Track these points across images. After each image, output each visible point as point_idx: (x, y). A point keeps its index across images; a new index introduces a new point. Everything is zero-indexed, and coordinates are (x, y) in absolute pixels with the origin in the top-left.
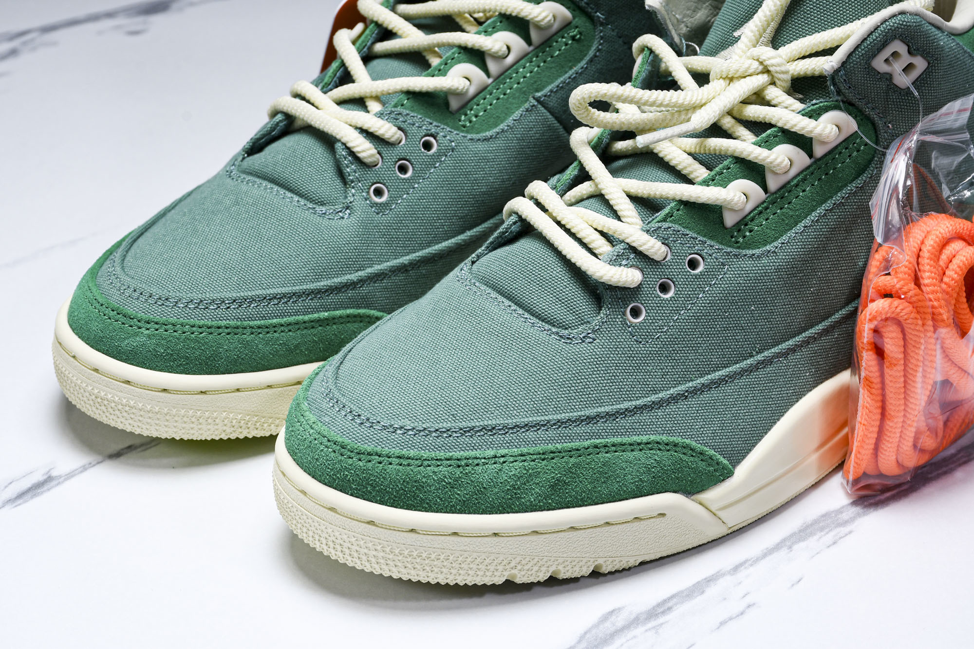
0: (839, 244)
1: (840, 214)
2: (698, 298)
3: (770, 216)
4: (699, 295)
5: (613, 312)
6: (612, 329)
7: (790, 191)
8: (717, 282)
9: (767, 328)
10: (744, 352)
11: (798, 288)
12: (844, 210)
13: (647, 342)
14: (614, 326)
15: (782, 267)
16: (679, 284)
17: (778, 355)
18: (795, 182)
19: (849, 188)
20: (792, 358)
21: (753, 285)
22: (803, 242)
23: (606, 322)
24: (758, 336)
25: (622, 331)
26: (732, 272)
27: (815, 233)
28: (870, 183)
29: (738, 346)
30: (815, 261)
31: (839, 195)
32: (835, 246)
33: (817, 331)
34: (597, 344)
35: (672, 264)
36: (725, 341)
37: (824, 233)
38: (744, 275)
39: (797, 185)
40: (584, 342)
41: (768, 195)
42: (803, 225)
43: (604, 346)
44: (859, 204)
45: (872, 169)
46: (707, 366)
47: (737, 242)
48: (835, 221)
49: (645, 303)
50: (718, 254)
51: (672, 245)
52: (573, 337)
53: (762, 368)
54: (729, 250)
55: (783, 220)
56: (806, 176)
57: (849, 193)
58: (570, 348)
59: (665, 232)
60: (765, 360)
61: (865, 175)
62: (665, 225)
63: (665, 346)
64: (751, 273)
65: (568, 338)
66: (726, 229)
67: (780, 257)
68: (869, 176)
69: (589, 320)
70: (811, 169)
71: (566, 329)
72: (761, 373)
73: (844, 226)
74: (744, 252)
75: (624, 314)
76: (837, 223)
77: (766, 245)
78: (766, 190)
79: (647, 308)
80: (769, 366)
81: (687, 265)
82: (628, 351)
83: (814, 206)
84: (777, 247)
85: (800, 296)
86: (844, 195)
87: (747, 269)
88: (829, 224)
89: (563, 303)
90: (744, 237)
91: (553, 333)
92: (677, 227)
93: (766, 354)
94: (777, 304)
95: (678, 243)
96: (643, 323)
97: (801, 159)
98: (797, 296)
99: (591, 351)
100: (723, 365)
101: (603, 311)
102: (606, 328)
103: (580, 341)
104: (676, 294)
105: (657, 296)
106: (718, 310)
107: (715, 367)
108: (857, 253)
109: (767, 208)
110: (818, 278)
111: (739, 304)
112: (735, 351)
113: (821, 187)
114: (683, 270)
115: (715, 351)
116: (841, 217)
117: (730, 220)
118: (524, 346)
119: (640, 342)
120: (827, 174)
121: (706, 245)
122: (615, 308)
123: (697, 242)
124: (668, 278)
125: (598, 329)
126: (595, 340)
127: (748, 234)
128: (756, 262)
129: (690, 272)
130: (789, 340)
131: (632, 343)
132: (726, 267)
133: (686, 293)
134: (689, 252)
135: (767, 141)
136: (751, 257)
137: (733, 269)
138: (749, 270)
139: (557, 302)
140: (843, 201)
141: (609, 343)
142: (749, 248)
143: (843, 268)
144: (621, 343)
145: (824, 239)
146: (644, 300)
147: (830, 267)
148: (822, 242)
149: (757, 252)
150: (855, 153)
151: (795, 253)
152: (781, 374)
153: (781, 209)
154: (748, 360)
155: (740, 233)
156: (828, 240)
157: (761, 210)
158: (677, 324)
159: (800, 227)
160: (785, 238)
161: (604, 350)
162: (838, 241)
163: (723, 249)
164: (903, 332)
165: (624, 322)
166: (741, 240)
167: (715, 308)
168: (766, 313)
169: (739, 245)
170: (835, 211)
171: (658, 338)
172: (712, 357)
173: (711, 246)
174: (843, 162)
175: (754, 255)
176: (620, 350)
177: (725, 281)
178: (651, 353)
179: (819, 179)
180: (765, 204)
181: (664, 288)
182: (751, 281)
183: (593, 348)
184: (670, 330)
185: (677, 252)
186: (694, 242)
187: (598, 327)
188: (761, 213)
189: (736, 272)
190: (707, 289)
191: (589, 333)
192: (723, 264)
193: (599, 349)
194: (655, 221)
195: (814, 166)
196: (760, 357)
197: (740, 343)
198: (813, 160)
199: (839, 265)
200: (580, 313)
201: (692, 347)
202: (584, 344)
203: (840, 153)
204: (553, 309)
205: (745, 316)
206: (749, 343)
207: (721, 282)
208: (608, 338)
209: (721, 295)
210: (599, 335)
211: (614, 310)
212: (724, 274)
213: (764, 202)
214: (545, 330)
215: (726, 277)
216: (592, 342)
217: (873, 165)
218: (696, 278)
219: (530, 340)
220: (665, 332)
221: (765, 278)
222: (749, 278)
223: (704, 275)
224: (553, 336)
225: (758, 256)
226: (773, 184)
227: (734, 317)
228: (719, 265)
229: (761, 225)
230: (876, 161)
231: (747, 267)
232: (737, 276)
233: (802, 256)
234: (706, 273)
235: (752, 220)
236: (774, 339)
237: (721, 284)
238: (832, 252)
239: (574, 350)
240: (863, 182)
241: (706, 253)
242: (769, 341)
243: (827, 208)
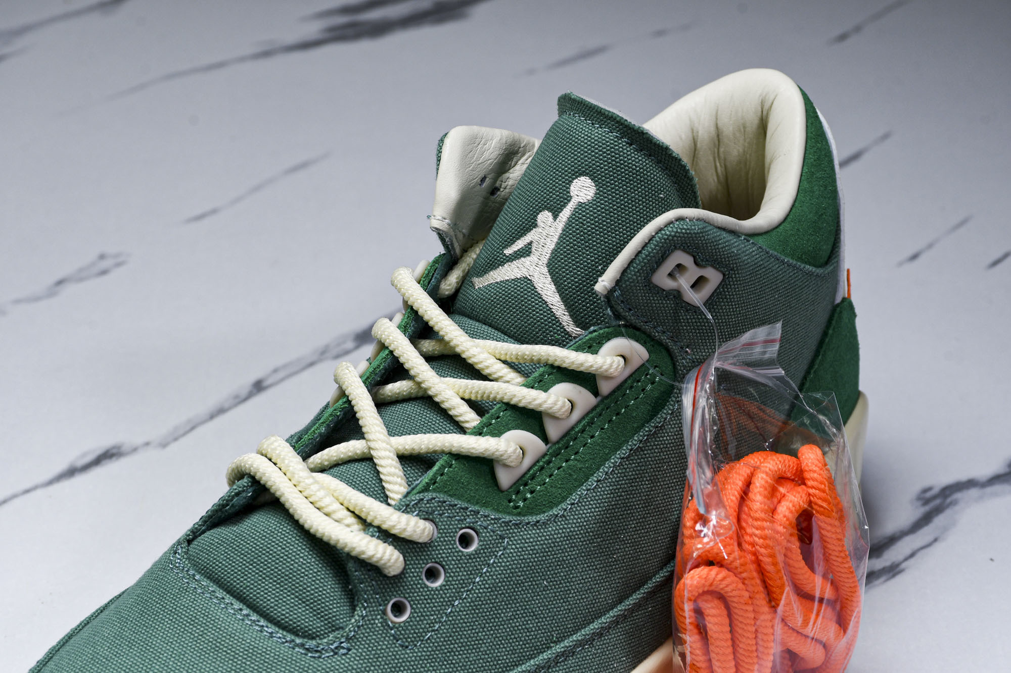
0: (644, 498)
1: (639, 461)
2: (474, 583)
3: (554, 471)
4: (475, 578)
5: (370, 611)
6: (371, 634)
7: (576, 438)
8: (496, 561)
9: (565, 610)
10: (539, 644)
11: (597, 557)
12: (644, 456)
13: (416, 645)
14: (373, 630)
15: (574, 533)
16: (450, 568)
17: (581, 644)
18: (580, 427)
19: (647, 429)
20: (598, 644)
21: (540, 559)
22: (597, 500)
23: (362, 625)
24: (554, 621)
25: (384, 635)
26: (513, 547)
27: (611, 488)
28: (672, 421)
29: (531, 637)
30: (616, 522)
31: (636, 438)
32: (639, 500)
33: (627, 608)
34: (354, 655)
35: (440, 543)
36: (514, 632)
37: (622, 486)
38: (529, 549)
39: (583, 431)
40: (336, 654)
41: (549, 446)
42: (596, 479)
43: (362, 658)
44: (662, 446)
45: (672, 403)
46: (494, 667)
47: (517, 507)
48: (634, 470)
49: (410, 597)
50: (495, 526)
51: (437, 520)
52: (323, 649)
53: (563, 661)
54: (508, 518)
55: (570, 475)
56: (593, 418)
57: (648, 435)
58: (320, 664)
59: (428, 505)
60: (565, 651)
61: (665, 411)
62: (428, 496)
63: (439, 648)
64: (537, 545)
65: (317, 651)
66: (502, 492)
67: (571, 521)
68: (670, 412)
69: (341, 625)
70: (598, 410)
71: (313, 638)
72: (561, 668)
73: (647, 475)
74: (526, 519)
75: (384, 612)
76: (637, 472)
77: (552, 508)
78: (545, 438)
79: (412, 603)
80: (571, 658)
81: (458, 543)
82: (393, 660)
83: (607, 454)
84: (565, 510)
85: (601, 566)
86: (641, 438)
87: (531, 540)
88: (627, 474)
89: (307, 605)
90: (525, 500)
91: (297, 645)
92: (441, 497)
93: (566, 643)
94: (574, 580)
95: (446, 517)
96: (408, 622)
97: (584, 399)
98: (598, 567)
99: (347, 665)
100: (513, 664)
101: (358, 612)
102: (363, 634)
103: (332, 654)
104: (446, 582)
105: (423, 586)
106: (500, 595)
107: (504, 667)
108: (667, 505)
109: (549, 462)
110: (621, 541)
111: (526, 584)
112: (528, 643)
113: (612, 430)
114: (454, 550)
115: (502, 646)
116: (641, 464)
117: (505, 478)
118: (261, 666)
119: (407, 647)
120: (618, 414)
121: (479, 516)
122: (372, 607)
123: (468, 513)
124: (436, 562)
125: (354, 636)
126: (349, 650)
127: (529, 496)
128: (542, 531)
129: (462, 552)
130: (593, 622)
131: (396, 649)
132: (506, 540)
133: (459, 578)
134: (459, 526)
135: (541, 381)
136: (535, 525)
137: (515, 542)
138: (534, 541)
139: (300, 604)
140: (641, 445)
141: (368, 653)
142: (532, 514)
143: (651, 526)
144: (383, 651)
145: (623, 494)
146: (408, 593)
147: (635, 527)
148: (621, 498)
149: (542, 517)
150: (649, 387)
151: (588, 515)
152: (585, 666)
153: (567, 461)
154: (545, 654)
155: (519, 496)
156: (628, 494)
157: (542, 465)
158: (450, 618)
159: (592, 482)
160: (575, 497)
161: (362, 662)
162: (642, 494)
163: (500, 519)
164: (728, 608)
165: (385, 622)
166: (521, 504)
167: (496, 593)
168: (561, 591)
169: (519, 510)
170: (632, 458)
171: (429, 638)
172: (499, 654)
173: (486, 516)
174: (636, 399)
175: (538, 522)
176: (383, 660)
177: (506, 558)
178: (421, 660)
179: (610, 421)
180: (547, 458)
181: (432, 574)
182: (537, 555)
183: (348, 660)
184: (443, 628)
185: (445, 529)
186: (464, 514)
187: (353, 633)
188: (542, 468)
189: (518, 546)
190: (484, 570)
191: (342, 643)
192: (502, 538)
193: (356, 662)
194: (415, 491)
195: (602, 406)
196: (558, 648)
197: (532, 633)
198: (599, 398)
199: (646, 523)
200: (329, 618)
201: (473, 645)
202: (336, 656)
203: (632, 387)
204: (295, 614)
205: (535, 598)
206: (543, 631)
207: (501, 560)
208: (367, 646)
209: (503, 576)
210: (355, 643)
211: (371, 609)
212: (504, 549)
213: (545, 455)
214: (287, 642)
215: (507, 553)
216: (347, 654)
217: (674, 399)
218: (470, 558)
219: (268, 656)
220: (437, 630)
221: (555, 549)
222: (535, 552)
223: (480, 553)
224: (297, 649)
225: (543, 523)
226: (554, 431)
227: (521, 601)
228: (497, 539)
229: (544, 484)
230: (676, 393)
231: (531, 537)
232: (520, 550)
233: (598, 517)
234: (482, 551)
235: (533, 477)
236: (575, 622)
237: (500, 563)
238: (636, 508)
239: (324, 667)
240: (662, 420)
241: (480, 526)
242: (569, 626)
243: (622, 456)
